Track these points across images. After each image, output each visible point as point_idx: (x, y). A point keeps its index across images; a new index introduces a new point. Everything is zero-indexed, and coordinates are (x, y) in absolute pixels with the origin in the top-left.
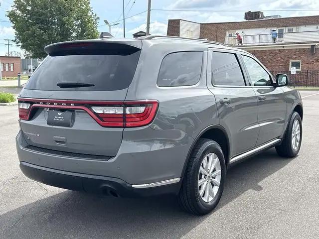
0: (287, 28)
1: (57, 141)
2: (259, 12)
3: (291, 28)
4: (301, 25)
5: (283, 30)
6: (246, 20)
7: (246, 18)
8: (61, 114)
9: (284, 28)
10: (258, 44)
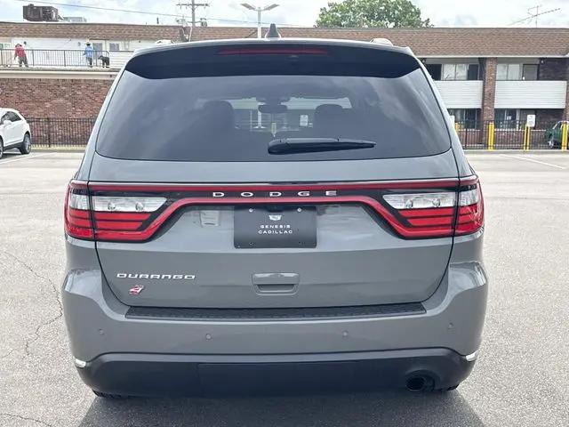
0: (108, 43)
1: (260, 286)
2: (50, 8)
3: (115, 43)
4: (133, 39)
5: (101, 44)
6: (26, 21)
7: (26, 16)
8: (279, 217)
9: (103, 42)
10: (63, 68)
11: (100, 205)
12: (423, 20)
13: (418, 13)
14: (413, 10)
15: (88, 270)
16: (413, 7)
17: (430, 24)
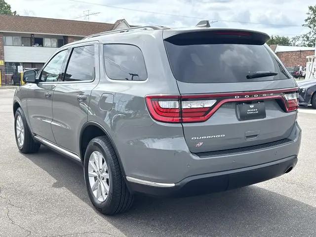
8: (253, 106)
11: (186, 105)
12: (12, 12)
13: (9, 7)
14: (6, 5)
15: (165, 138)
16: (6, 4)
17: (17, 14)
